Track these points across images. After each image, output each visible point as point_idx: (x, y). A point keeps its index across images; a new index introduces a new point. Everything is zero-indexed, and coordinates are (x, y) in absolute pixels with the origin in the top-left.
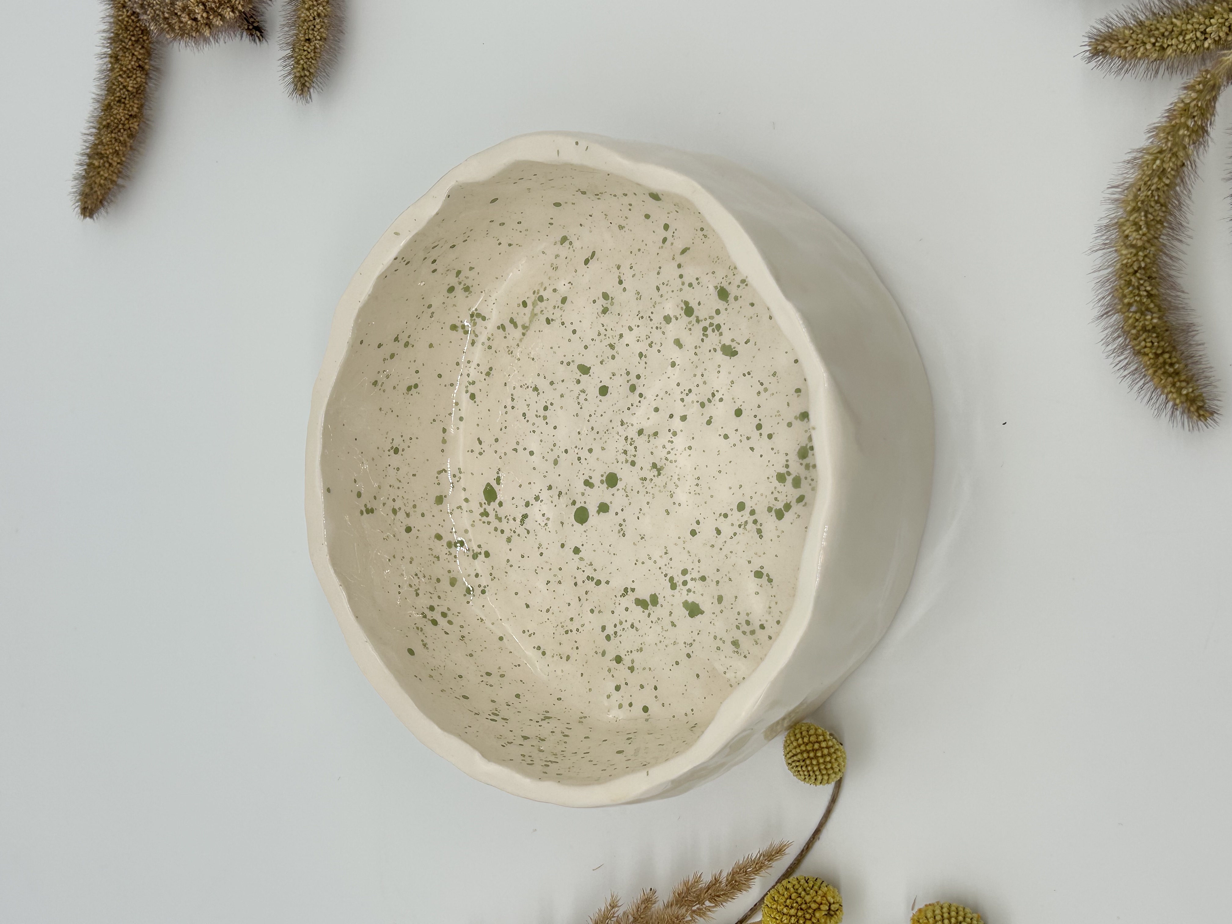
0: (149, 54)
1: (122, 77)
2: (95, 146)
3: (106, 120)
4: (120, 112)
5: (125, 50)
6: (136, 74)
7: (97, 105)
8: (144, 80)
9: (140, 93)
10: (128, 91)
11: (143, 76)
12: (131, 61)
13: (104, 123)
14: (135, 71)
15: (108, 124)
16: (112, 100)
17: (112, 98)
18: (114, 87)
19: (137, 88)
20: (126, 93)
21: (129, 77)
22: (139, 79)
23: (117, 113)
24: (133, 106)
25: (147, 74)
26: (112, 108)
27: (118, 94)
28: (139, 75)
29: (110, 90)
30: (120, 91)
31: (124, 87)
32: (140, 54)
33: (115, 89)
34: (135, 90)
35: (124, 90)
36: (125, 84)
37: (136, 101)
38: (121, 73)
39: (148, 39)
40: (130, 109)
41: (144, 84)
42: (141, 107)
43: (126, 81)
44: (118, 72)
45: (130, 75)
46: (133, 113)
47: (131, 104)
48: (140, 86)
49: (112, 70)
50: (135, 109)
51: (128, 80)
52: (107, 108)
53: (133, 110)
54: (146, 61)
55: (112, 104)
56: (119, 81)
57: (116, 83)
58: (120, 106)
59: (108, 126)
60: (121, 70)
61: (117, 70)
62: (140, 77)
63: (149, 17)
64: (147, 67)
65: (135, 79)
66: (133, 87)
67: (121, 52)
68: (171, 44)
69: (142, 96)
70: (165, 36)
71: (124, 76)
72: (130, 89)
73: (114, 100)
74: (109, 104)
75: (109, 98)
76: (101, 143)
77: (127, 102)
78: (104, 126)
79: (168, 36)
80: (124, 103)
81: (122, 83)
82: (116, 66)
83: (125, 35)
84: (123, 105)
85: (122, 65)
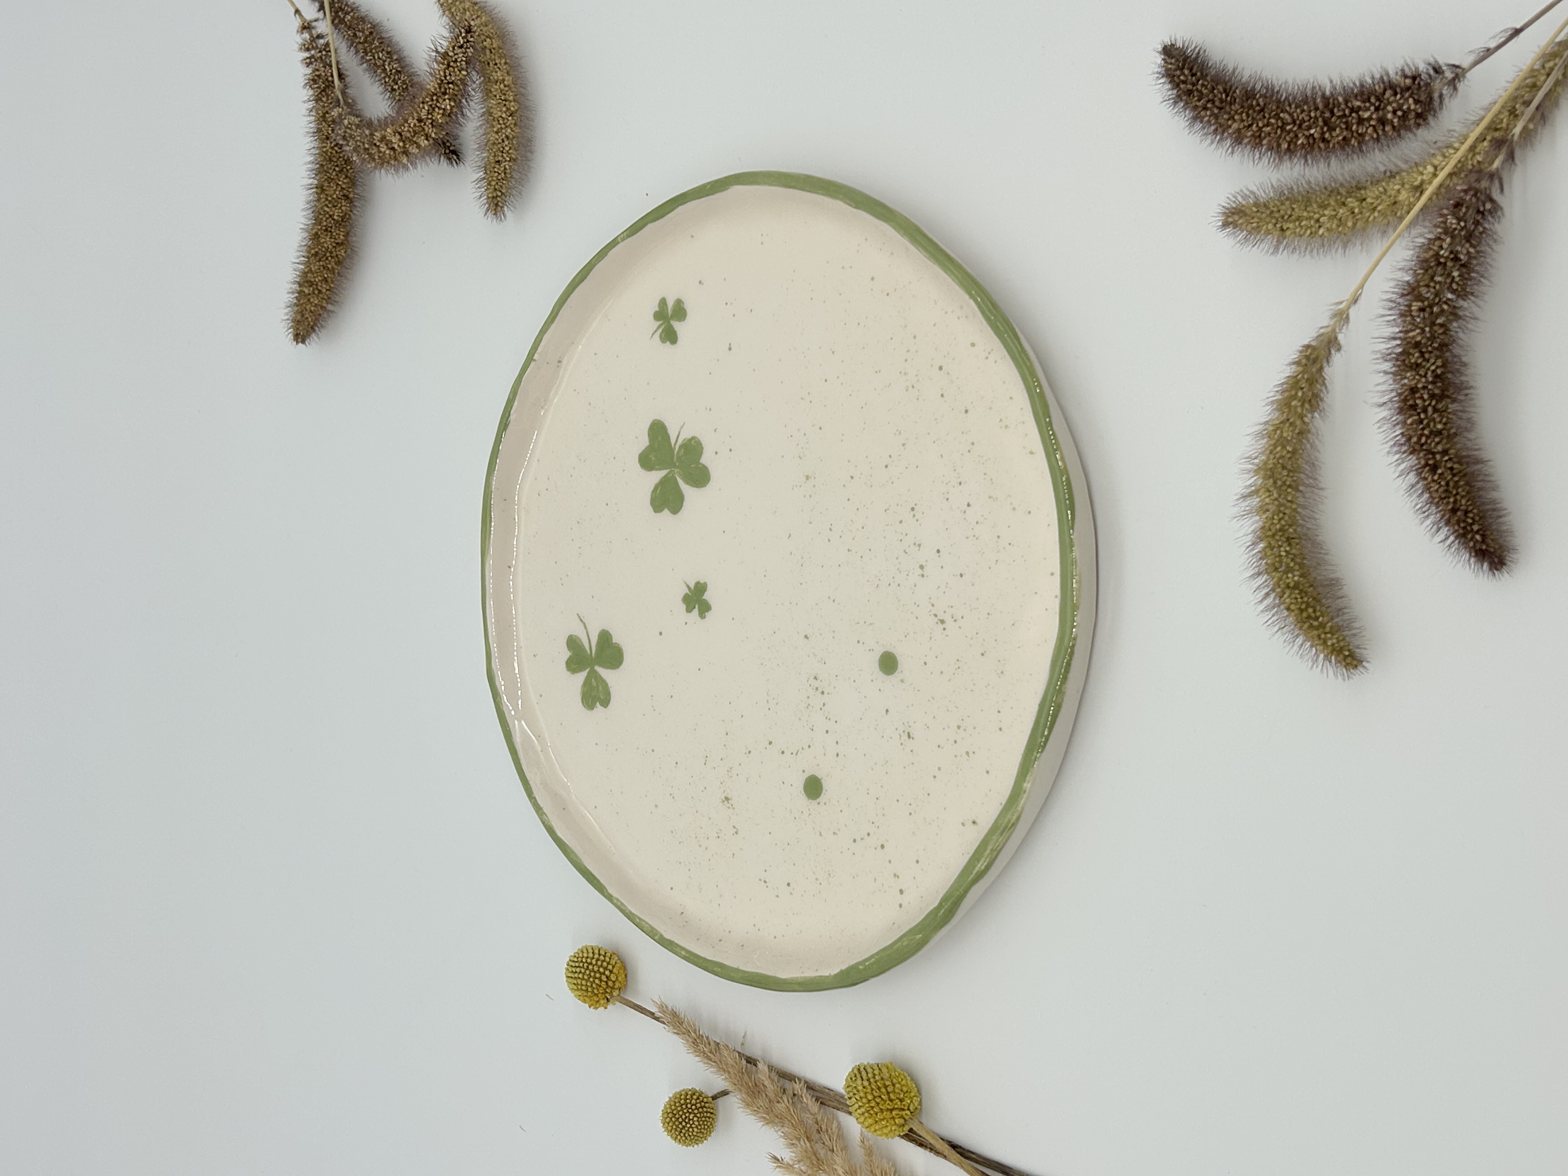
0: (353, 183)
1: (328, 207)
2: (304, 274)
3: (314, 249)
4: (327, 241)
5: (330, 180)
6: (341, 203)
7: (305, 235)
8: (349, 209)
9: (345, 222)
10: (333, 219)
11: (348, 205)
12: (335, 190)
13: (313, 252)
14: (339, 201)
15: (317, 252)
16: (319, 230)
17: (319, 227)
18: (321, 217)
19: (342, 217)
20: (332, 222)
21: (334, 206)
22: (343, 208)
23: (324, 242)
24: (340, 234)
25: (352, 202)
26: (319, 237)
27: (325, 224)
28: (343, 204)
29: (318, 220)
30: (326, 221)
31: (331, 216)
32: (344, 183)
33: (322, 219)
34: (340, 219)
35: (331, 219)
36: (331, 213)
37: (342, 230)
38: (327, 202)
39: (351, 169)
40: (337, 237)
41: (349, 213)
42: (347, 235)
43: (331, 210)
44: (324, 202)
45: (335, 204)
46: (340, 241)
47: (338, 232)
48: (346, 214)
49: (318, 200)
50: (341, 237)
51: (333, 209)
52: (315, 237)
53: (339, 237)
54: (350, 190)
55: (319, 233)
56: (324, 211)
57: (322, 213)
58: (327, 235)
59: (316, 254)
60: (327, 199)
61: (323, 200)
62: (345, 206)
63: (352, 148)
64: (351, 196)
65: (340, 208)
66: (338, 216)
67: (326, 182)
68: (373, 174)
69: (347, 224)
70: (366, 166)
71: (330, 205)
72: (335, 217)
73: (321, 229)
74: (316, 233)
75: (317, 227)
76: (311, 271)
77: (333, 231)
78: (313, 255)
79: (369, 166)
80: (331, 232)
81: (328, 213)
82: (322, 196)
83: (329, 166)
84: (329, 234)
85: (327, 195)
